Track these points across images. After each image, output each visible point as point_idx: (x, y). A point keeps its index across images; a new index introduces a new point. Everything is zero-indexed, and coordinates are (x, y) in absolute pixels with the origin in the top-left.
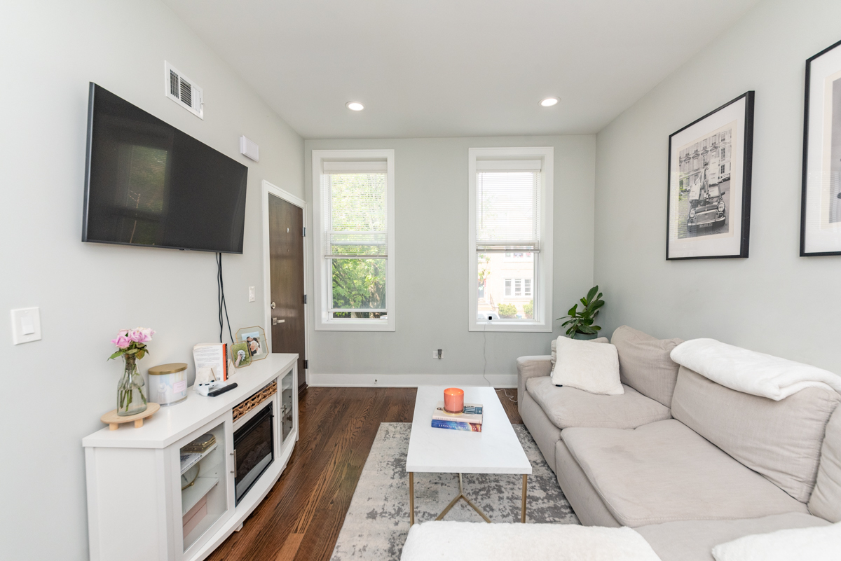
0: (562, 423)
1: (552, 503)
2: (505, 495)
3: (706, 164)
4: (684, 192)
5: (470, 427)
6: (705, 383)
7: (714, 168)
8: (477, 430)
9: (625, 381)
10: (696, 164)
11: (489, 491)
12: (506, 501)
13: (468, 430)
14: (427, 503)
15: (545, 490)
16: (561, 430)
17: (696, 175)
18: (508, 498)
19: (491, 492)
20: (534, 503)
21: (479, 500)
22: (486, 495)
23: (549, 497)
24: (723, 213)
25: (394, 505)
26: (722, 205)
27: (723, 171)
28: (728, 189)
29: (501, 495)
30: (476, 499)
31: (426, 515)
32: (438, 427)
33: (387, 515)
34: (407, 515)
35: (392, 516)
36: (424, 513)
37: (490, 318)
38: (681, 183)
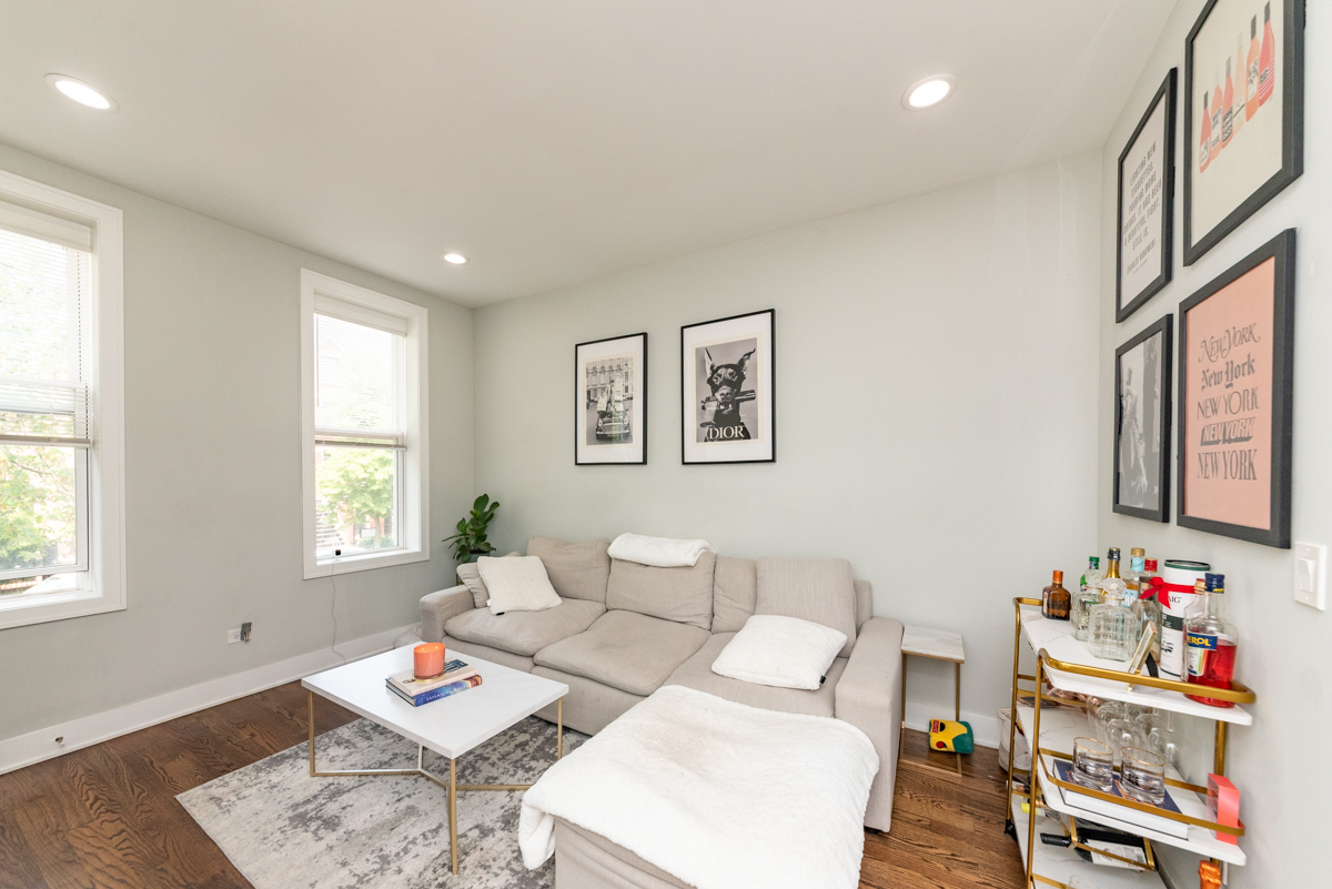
0: (530, 648)
1: (541, 739)
2: (494, 758)
3: (612, 382)
4: (591, 402)
5: (469, 683)
6: (641, 568)
7: (619, 386)
8: (477, 684)
9: (561, 594)
10: (603, 379)
11: (473, 767)
12: (500, 763)
13: (466, 688)
14: (413, 825)
15: (525, 732)
16: (532, 656)
17: (603, 389)
18: (499, 759)
19: (477, 765)
20: (527, 748)
21: (472, 780)
22: (474, 770)
23: (534, 735)
24: (628, 427)
25: (367, 860)
26: (626, 419)
27: (627, 391)
28: (631, 407)
29: (490, 761)
30: (468, 781)
31: (429, 835)
32: (425, 702)
33: (372, 875)
34: (402, 854)
35: (382, 870)
36: (424, 835)
37: (338, 553)
38: (589, 393)
